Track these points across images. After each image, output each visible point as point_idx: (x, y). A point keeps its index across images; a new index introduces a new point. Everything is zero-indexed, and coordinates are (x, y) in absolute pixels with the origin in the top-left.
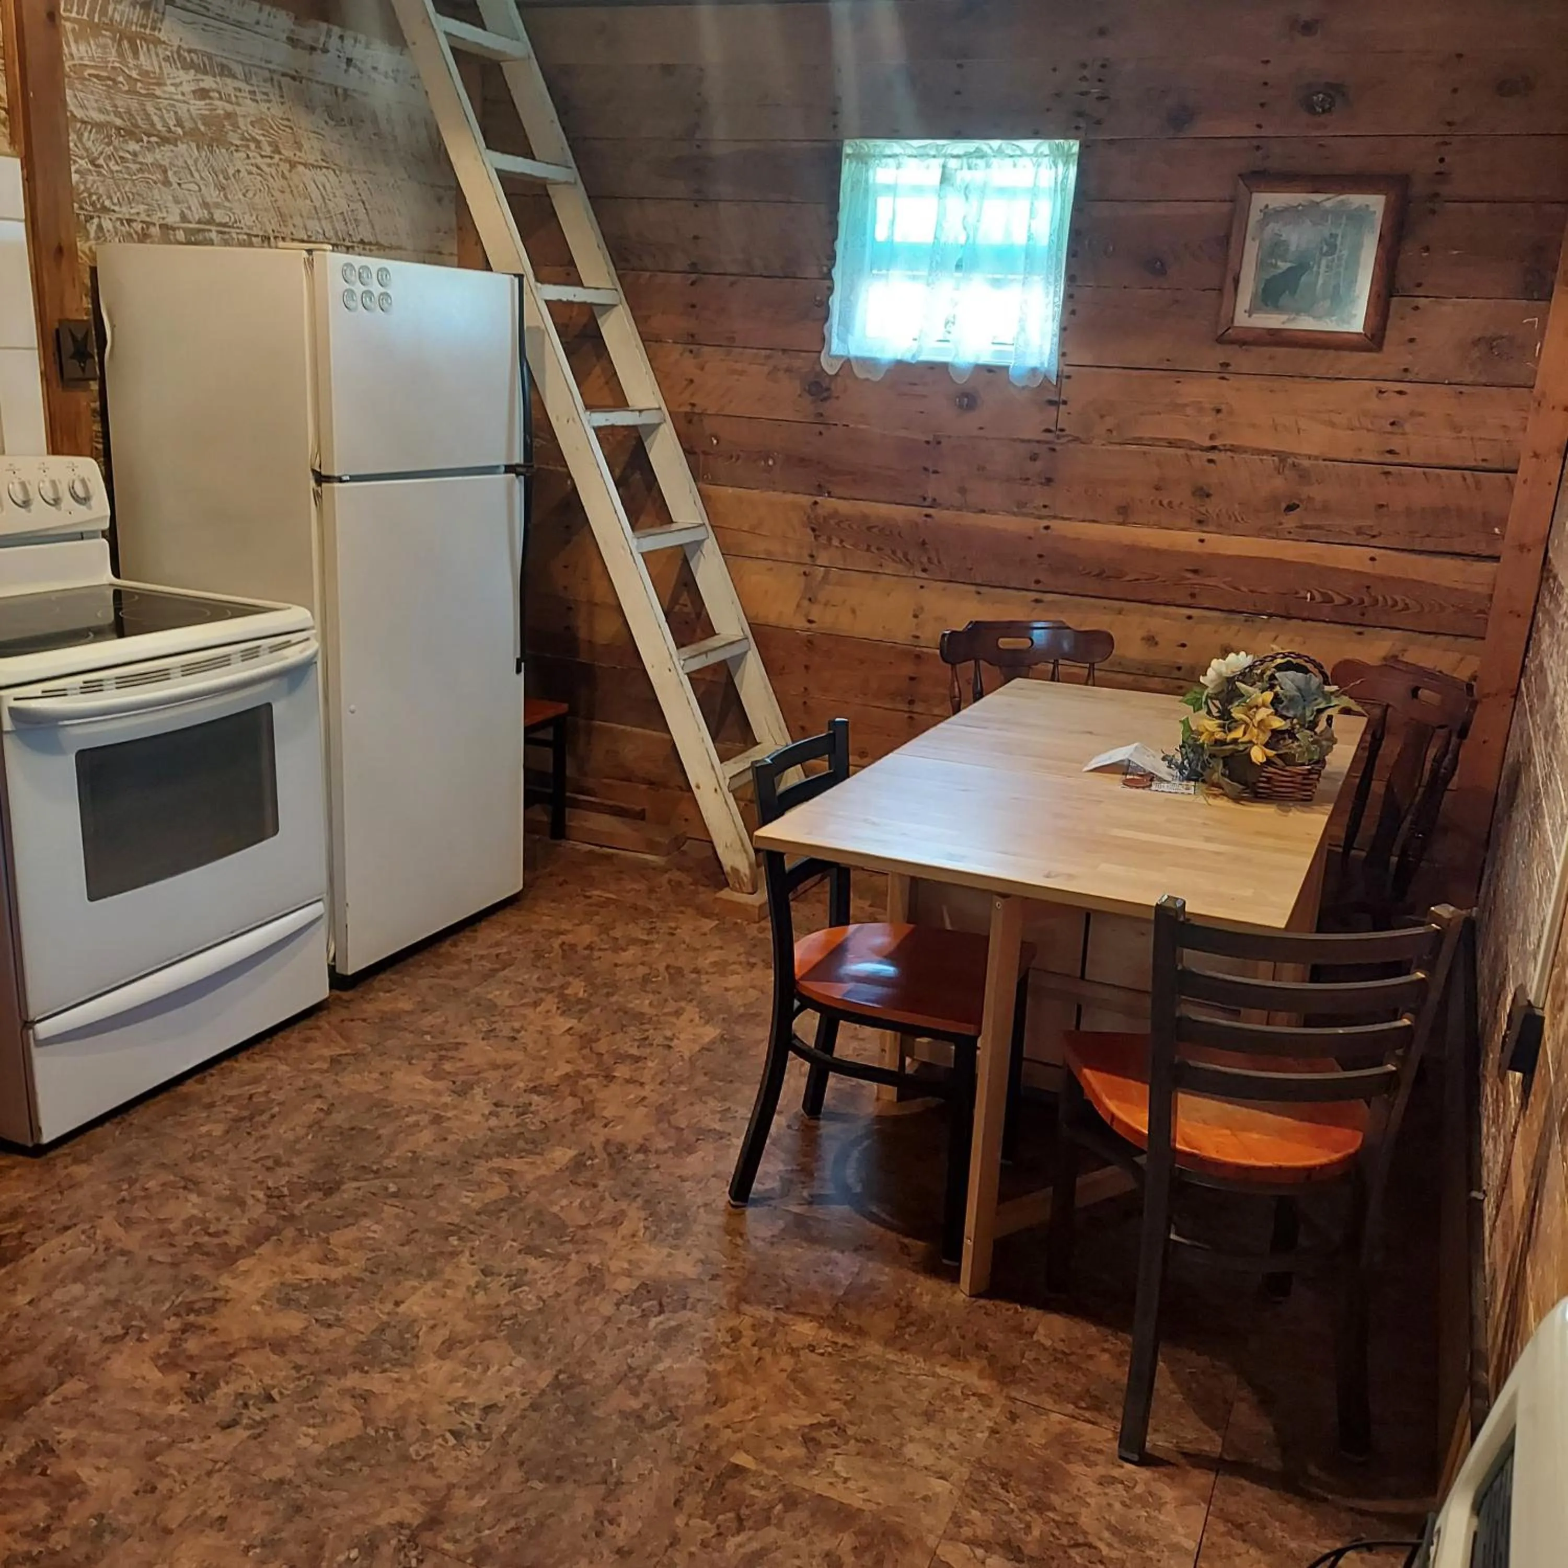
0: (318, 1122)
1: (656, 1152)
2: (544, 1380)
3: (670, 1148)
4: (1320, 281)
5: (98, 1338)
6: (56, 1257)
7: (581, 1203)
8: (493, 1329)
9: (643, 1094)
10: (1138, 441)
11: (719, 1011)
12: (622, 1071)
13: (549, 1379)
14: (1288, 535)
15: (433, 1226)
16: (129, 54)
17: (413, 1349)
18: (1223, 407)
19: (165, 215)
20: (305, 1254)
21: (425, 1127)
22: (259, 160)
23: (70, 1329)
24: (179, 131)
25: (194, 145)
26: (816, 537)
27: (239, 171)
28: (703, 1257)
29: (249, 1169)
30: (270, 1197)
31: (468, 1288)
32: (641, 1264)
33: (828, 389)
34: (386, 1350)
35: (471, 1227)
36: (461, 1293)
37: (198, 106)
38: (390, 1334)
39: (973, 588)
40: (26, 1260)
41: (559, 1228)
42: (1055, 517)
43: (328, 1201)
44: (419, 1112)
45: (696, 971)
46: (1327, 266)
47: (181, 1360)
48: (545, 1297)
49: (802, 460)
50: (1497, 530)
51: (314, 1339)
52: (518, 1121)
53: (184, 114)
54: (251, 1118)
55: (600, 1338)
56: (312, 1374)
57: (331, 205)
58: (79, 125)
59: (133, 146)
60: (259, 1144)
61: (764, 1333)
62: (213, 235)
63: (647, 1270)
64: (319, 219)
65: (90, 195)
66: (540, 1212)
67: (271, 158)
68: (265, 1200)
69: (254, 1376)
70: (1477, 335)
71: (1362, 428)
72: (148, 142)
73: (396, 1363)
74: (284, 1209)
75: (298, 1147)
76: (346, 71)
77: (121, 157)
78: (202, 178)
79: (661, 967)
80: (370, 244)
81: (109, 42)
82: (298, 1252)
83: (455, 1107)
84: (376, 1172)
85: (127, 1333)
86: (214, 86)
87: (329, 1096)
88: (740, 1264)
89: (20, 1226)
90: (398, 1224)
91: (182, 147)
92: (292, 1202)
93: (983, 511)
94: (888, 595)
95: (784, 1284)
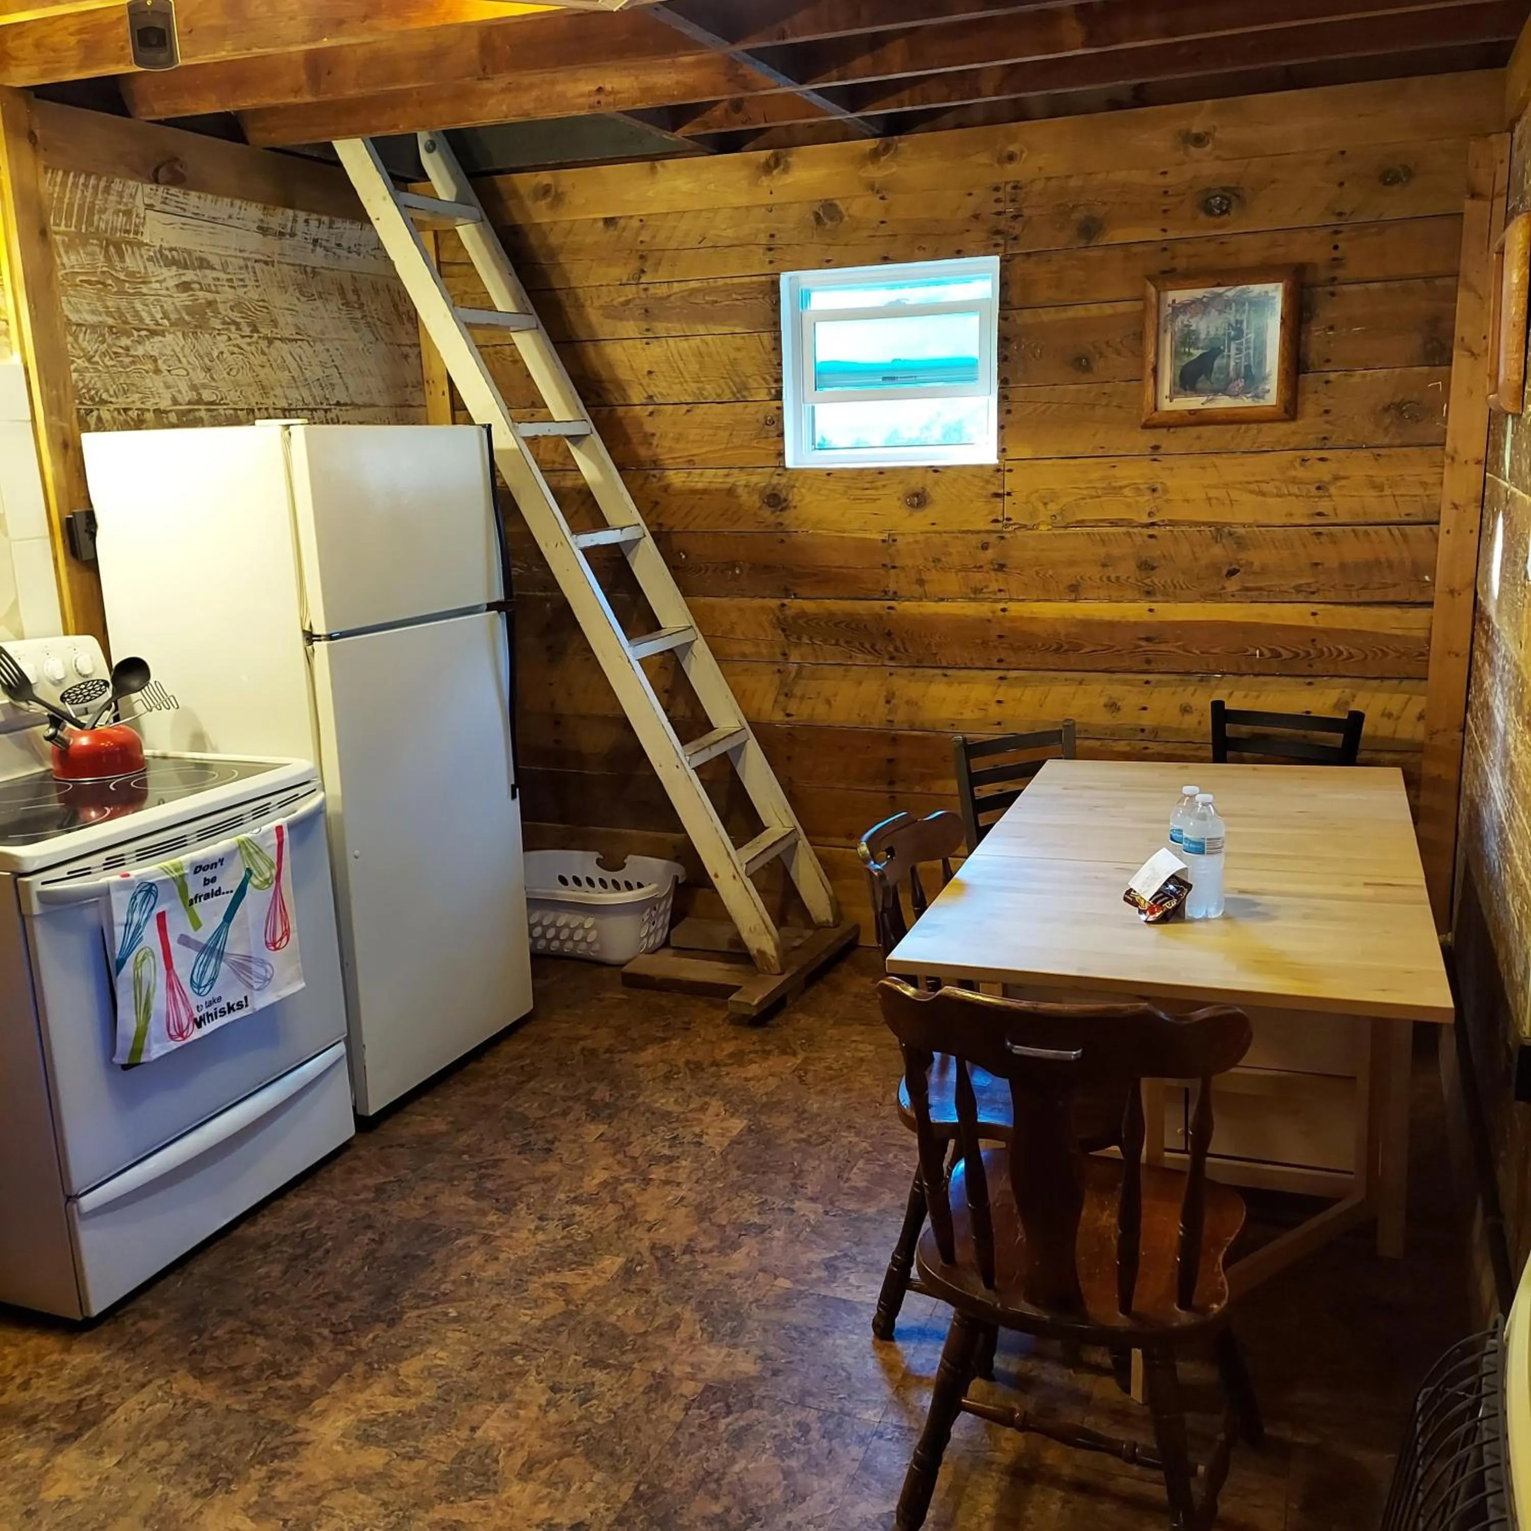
0: (372, 1253)
1: (702, 1252)
2: (626, 1494)
3: (715, 1246)
4: (1232, 363)
5: (188, 1493)
6: (136, 1416)
7: (637, 1311)
8: (569, 1446)
9: (682, 1194)
10: (1081, 523)
11: (743, 1102)
12: (658, 1173)
13: (631, 1491)
14: (1233, 598)
15: (497, 1348)
16: (116, 258)
17: (495, 1474)
18: (1158, 486)
19: (157, 400)
20: (377, 1389)
21: (476, 1248)
22: (240, 341)
23: (160, 1487)
24: (166, 322)
25: (180, 334)
26: (786, 636)
27: (222, 353)
28: (762, 1354)
29: (310, 1307)
30: (336, 1333)
31: (540, 1406)
32: (703, 1366)
33: (785, 500)
34: (468, 1477)
35: (535, 1345)
36: (533, 1412)
37: (183, 298)
38: (470, 1461)
39: (939, 672)
40: (109, 1421)
41: (618, 1338)
42: (1011, 600)
43: (392, 1332)
44: (468, 1233)
45: (715, 1064)
46: (1237, 349)
47: (271, 1508)
48: (615, 1408)
49: (766, 567)
50: (1427, 578)
51: (399, 1475)
52: (565, 1233)
53: (169, 307)
54: (306, 1256)
55: (674, 1444)
56: (400, 1510)
57: (308, 374)
58: (74, 328)
59: (125, 341)
60: (319, 1281)
61: (831, 1425)
62: (203, 414)
63: (709, 1373)
64: (297, 388)
65: (89, 390)
66: (598, 1324)
67: (251, 337)
68: (332, 1336)
69: (345, 1517)
70: (1388, 401)
71: (1290, 495)
72: (139, 336)
73: (482, 1490)
74: (351, 1345)
75: (356, 1280)
76: (313, 251)
77: (115, 353)
78: (189, 363)
79: (681, 1062)
80: (346, 404)
81: (97, 249)
82: (368, 1386)
83: (501, 1225)
84: (435, 1298)
85: (215, 1486)
86: (195, 279)
87: (378, 1225)
88: (799, 1357)
89: (98, 1388)
90: (464, 1349)
91: (169, 337)
92: (358, 1336)
93: (942, 600)
94: (860, 683)
95: (844, 1374)
